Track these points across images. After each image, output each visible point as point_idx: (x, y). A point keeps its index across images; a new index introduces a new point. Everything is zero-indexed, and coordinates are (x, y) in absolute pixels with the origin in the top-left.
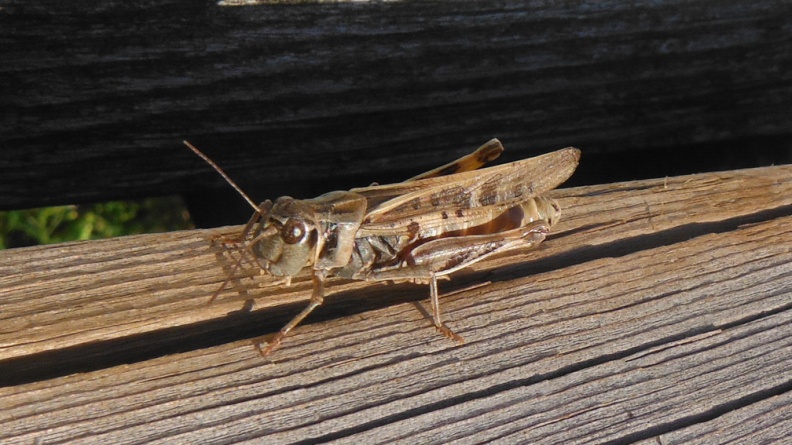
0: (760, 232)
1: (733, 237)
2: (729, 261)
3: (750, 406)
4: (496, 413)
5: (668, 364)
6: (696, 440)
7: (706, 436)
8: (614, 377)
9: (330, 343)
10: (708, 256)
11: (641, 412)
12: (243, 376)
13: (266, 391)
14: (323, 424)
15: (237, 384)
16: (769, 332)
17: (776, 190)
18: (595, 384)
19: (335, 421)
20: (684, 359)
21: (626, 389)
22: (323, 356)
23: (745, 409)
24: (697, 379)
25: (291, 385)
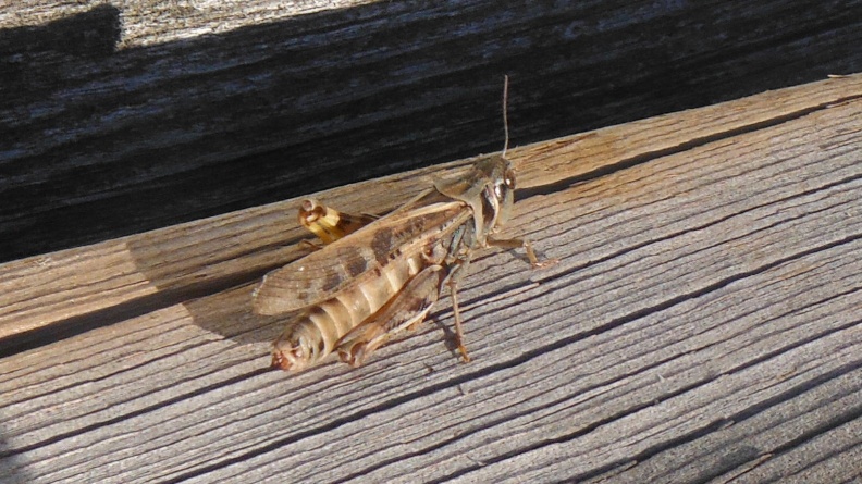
0: (594, 188)
1: (560, 196)
2: (554, 220)
3: (563, 348)
4: (287, 382)
5: (476, 320)
6: (500, 384)
7: (511, 380)
8: (416, 338)
9: (119, 342)
10: (531, 217)
11: (443, 365)
12: (32, 378)
13: (55, 388)
14: (111, 409)
15: (26, 385)
16: (593, 279)
17: (619, 145)
18: (395, 346)
19: (122, 405)
20: (494, 314)
21: (427, 348)
22: (111, 354)
23: (557, 350)
24: (507, 331)
25: (79, 380)
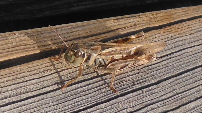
0: (169, 29)
1: (161, 31)
2: (160, 38)
3: (168, 80)
4: (94, 84)
5: (144, 69)
6: (153, 90)
7: (156, 89)
8: (128, 73)
9: (43, 66)
10: (154, 37)
11: (137, 83)
12: (18, 76)
13: (25, 80)
14: (43, 89)
15: (17, 79)
16: (173, 59)
17: (174, 16)
18: (123, 75)
19: (47, 88)
20: (148, 67)
21: (132, 76)
22: (41, 70)
23: (167, 81)
24: (153, 73)
25: (33, 78)
